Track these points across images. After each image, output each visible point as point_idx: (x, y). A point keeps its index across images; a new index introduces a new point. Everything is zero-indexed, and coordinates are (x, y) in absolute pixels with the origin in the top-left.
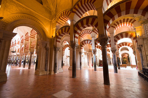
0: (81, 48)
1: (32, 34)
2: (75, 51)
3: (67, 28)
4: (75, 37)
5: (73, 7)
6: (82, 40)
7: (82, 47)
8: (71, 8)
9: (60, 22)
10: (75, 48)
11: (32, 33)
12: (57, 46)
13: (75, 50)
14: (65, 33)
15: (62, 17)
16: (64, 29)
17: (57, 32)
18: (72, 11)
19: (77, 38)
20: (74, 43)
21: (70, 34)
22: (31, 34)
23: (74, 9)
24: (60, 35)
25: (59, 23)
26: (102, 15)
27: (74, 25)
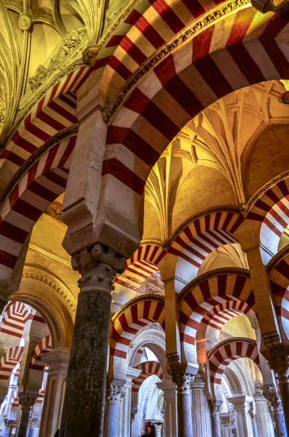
0: (212, 379)
1: (10, 317)
2: (188, 392)
3: (154, 305)
4: (183, 337)
5: (171, 236)
6: (216, 340)
7: (217, 376)
8: (166, 241)
9: (125, 280)
10: (188, 381)
11: (9, 314)
12: (116, 375)
13: (185, 389)
14: (145, 321)
15: (137, 263)
16: (141, 307)
17: (116, 315)
18: (168, 248)
19: (191, 340)
20: (180, 361)
21: (163, 326)
22: (6, 317)
23: (175, 243)
24: (125, 327)
25: (123, 283)
26: (264, 272)
27: (176, 294)
